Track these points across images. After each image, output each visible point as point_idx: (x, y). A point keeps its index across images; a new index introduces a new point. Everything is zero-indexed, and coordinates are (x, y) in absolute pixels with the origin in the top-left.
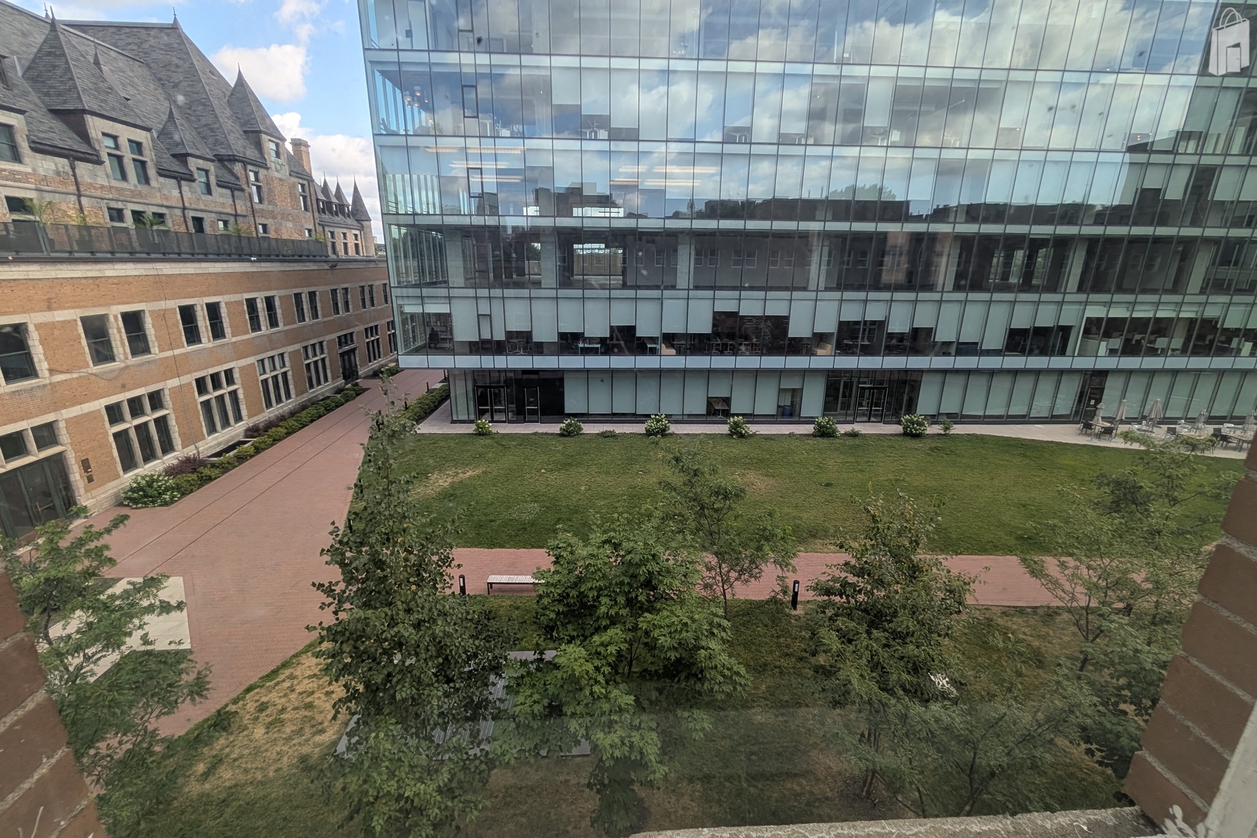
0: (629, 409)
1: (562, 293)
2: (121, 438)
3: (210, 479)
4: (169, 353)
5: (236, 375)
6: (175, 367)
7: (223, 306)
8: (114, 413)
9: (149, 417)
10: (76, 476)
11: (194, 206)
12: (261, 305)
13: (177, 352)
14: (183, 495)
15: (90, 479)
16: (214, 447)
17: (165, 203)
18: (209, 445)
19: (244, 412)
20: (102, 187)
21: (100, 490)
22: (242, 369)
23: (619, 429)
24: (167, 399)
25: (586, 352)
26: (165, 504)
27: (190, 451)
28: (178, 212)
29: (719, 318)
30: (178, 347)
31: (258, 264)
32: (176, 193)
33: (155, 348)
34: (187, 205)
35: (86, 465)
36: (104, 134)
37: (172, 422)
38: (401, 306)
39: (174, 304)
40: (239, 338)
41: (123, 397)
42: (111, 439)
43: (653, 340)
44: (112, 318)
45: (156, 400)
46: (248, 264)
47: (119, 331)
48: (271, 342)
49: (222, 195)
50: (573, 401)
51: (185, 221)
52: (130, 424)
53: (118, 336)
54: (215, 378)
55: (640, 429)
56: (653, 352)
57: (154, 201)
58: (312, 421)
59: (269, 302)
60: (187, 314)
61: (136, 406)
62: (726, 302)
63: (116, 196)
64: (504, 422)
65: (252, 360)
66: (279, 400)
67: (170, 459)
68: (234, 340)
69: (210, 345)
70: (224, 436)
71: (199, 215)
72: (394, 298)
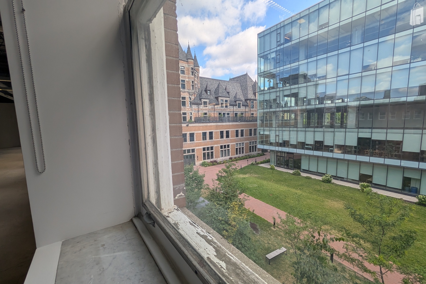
0: (315, 170)
1: (307, 129)
2: (204, 154)
3: (215, 165)
4: (216, 140)
5: (230, 146)
6: (217, 143)
7: (230, 131)
8: (204, 149)
9: (210, 151)
10: (196, 158)
11: (236, 111)
12: (239, 132)
13: (218, 140)
14: (209, 166)
15: (198, 160)
16: (221, 160)
17: (230, 111)
18: (219, 159)
19: (230, 154)
20: (218, 109)
21: (199, 162)
22: (231, 145)
23: (313, 177)
24: (214, 148)
25: (308, 149)
26: (205, 167)
27: (216, 159)
28: (232, 112)
29: (360, 140)
30: (218, 139)
31: (240, 123)
32: (232, 109)
33: (214, 139)
34: (234, 111)
35: (198, 157)
36: (221, 100)
37: (214, 153)
38: (259, 132)
39: (219, 131)
40: (232, 138)
41: (206, 147)
42: (202, 153)
43: (332, 147)
44: (207, 133)
45: (212, 148)
46: (238, 123)
47: (208, 135)
48: (240, 140)
49: (243, 108)
50: (304, 165)
51: (233, 114)
52: (206, 152)
53: (208, 136)
54: (225, 146)
55: (320, 178)
56: (332, 151)
57: (227, 111)
58: (244, 159)
59: (242, 131)
60: (222, 133)
61: (208, 149)
62: (365, 134)
63: (220, 110)
64: (283, 168)
65: (235, 143)
66: (240, 153)
67: (212, 160)
68: (231, 138)
69: (225, 139)
70: (224, 158)
71: (237, 112)
72: (258, 130)
